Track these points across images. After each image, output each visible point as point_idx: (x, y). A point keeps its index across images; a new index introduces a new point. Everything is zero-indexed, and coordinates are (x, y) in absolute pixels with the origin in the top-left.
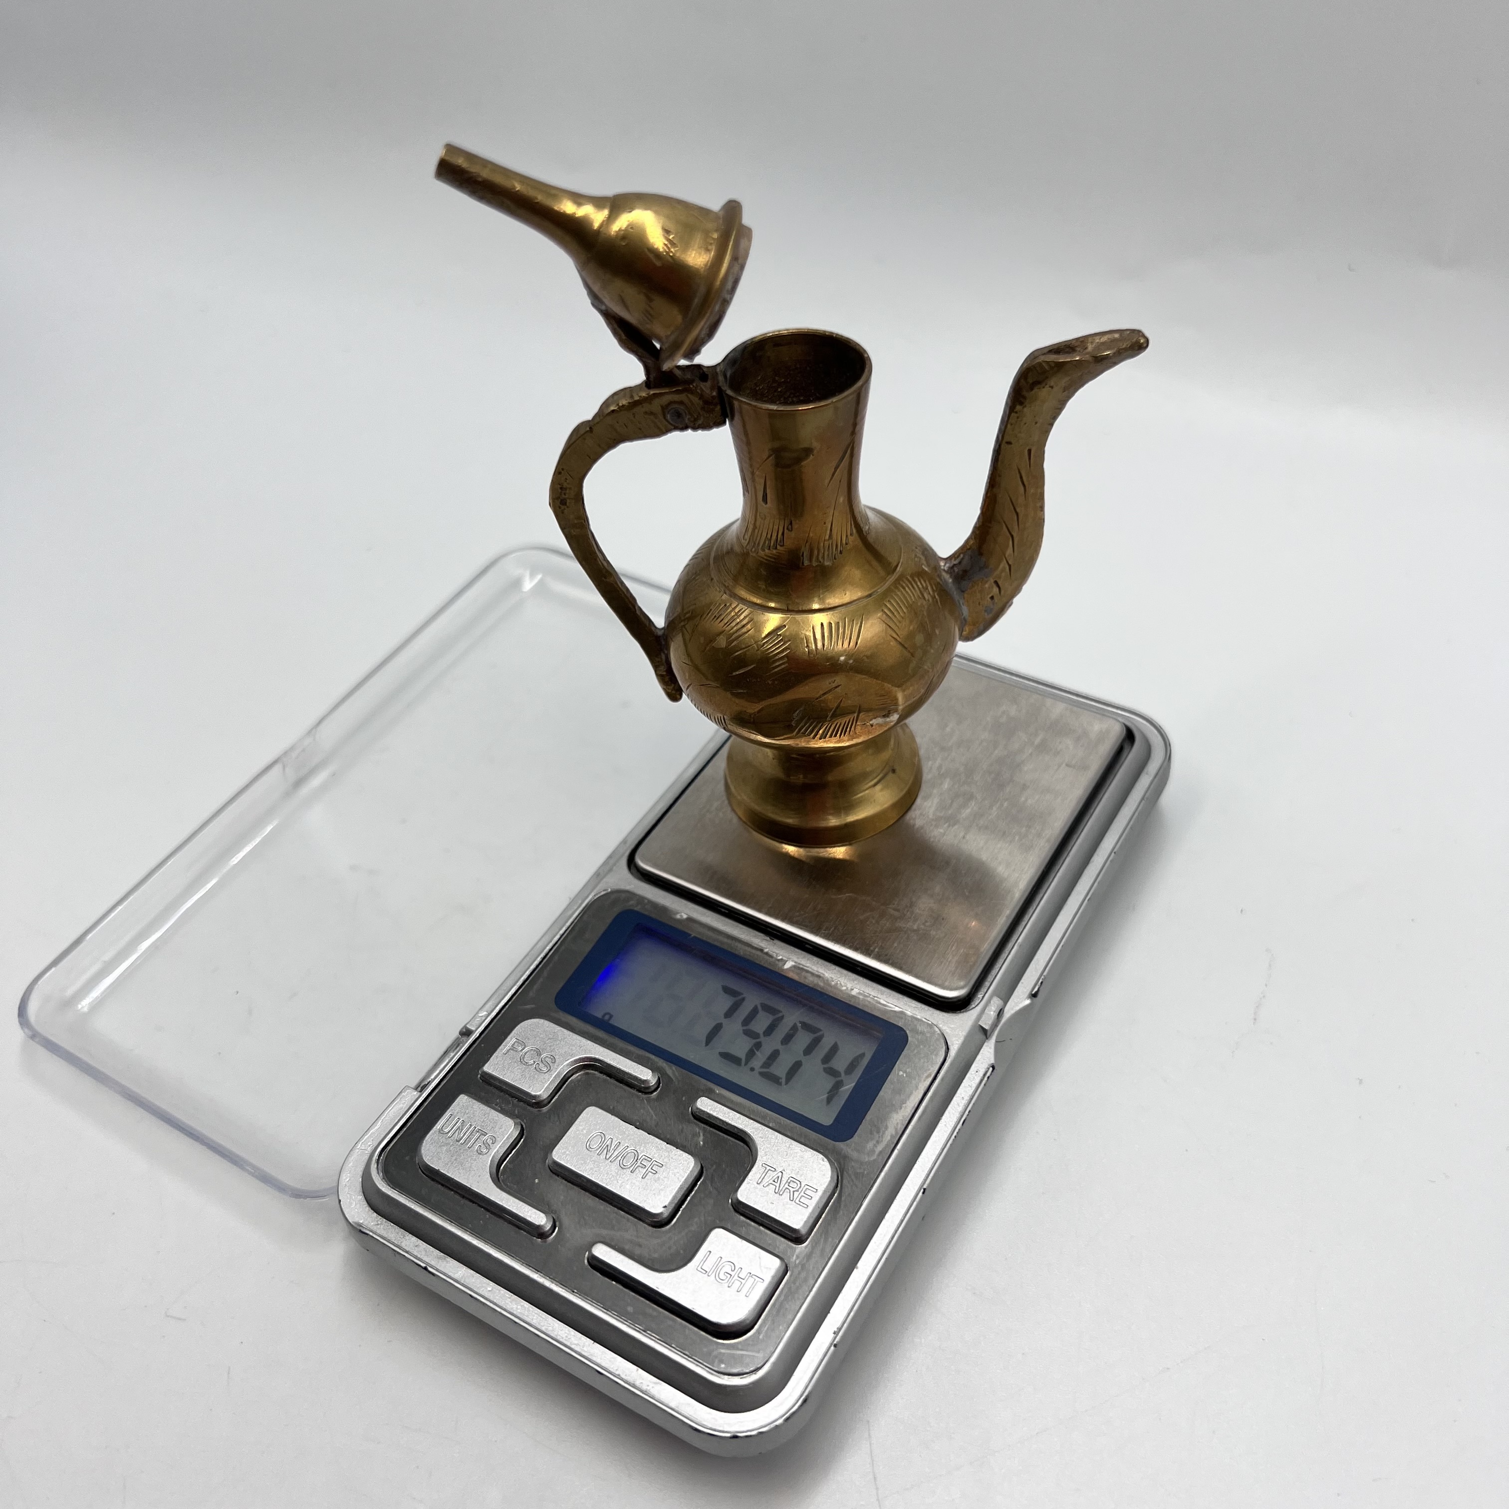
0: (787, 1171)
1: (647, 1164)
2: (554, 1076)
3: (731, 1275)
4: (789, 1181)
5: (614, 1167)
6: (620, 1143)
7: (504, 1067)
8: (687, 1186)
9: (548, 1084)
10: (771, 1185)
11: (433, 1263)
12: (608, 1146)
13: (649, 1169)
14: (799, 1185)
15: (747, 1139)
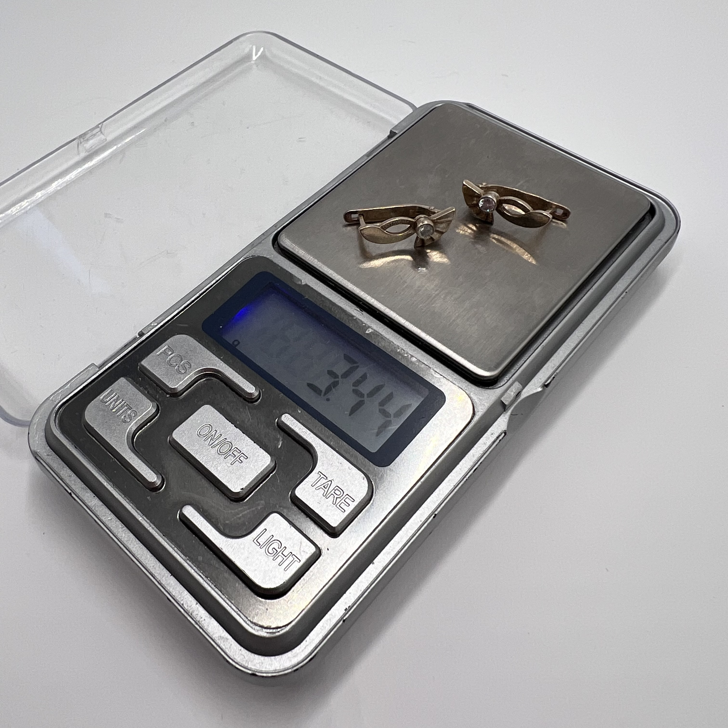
0: (336, 481)
1: (237, 454)
2: (187, 377)
3: (277, 551)
4: (335, 489)
5: (214, 451)
6: (221, 435)
7: (155, 364)
8: (261, 476)
9: (182, 382)
10: (321, 489)
12: (212, 435)
13: (238, 459)
14: (342, 494)
15: (313, 452)
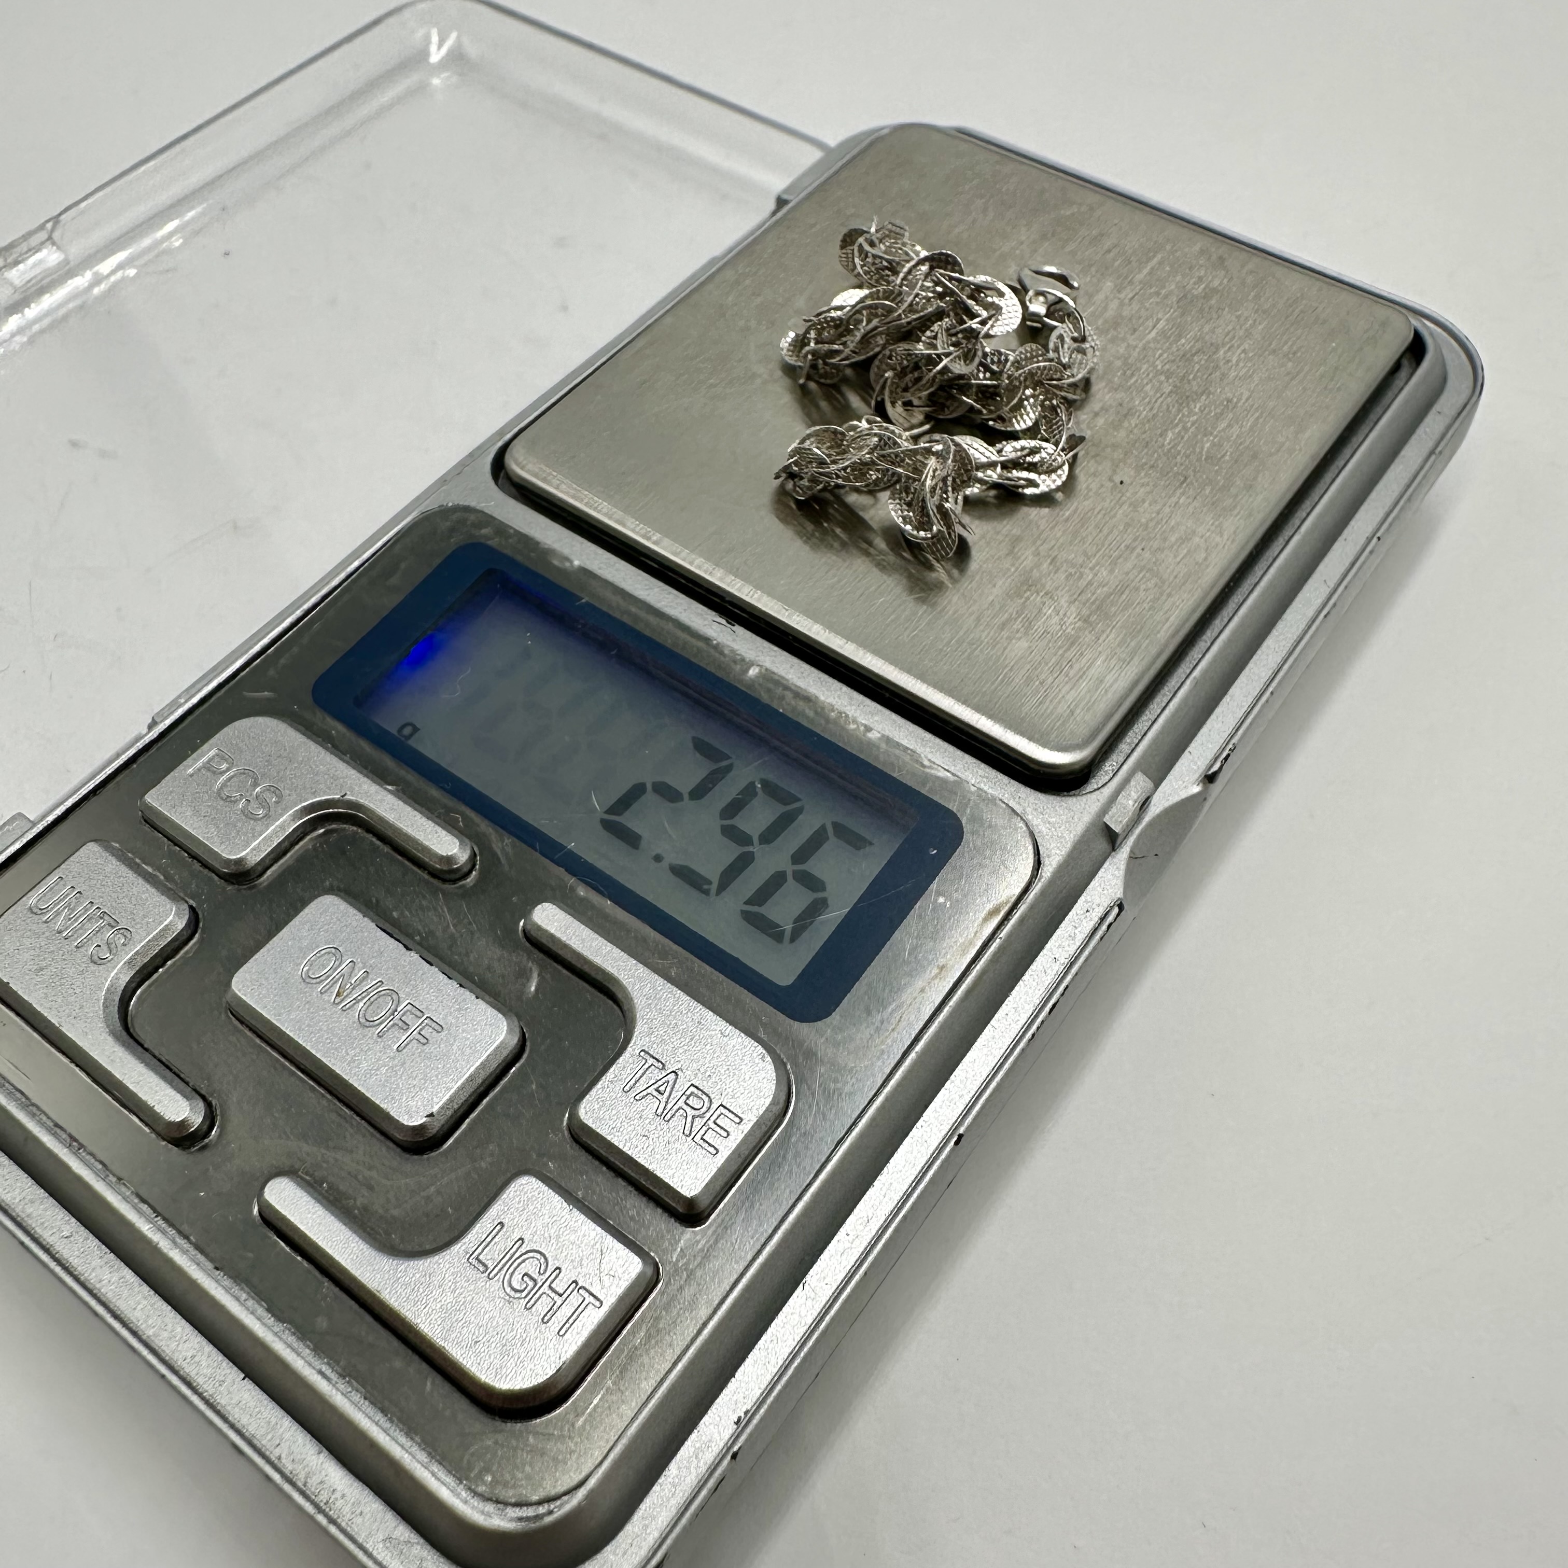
0: (689, 1072)
1: (413, 1022)
2: (272, 828)
3: (536, 1283)
4: (688, 1093)
5: (347, 1020)
6: (370, 971)
7: (183, 800)
8: (483, 1075)
9: (257, 842)
10: (652, 1097)
12: (343, 976)
13: (415, 1034)
14: (707, 1104)
15: (620, 996)
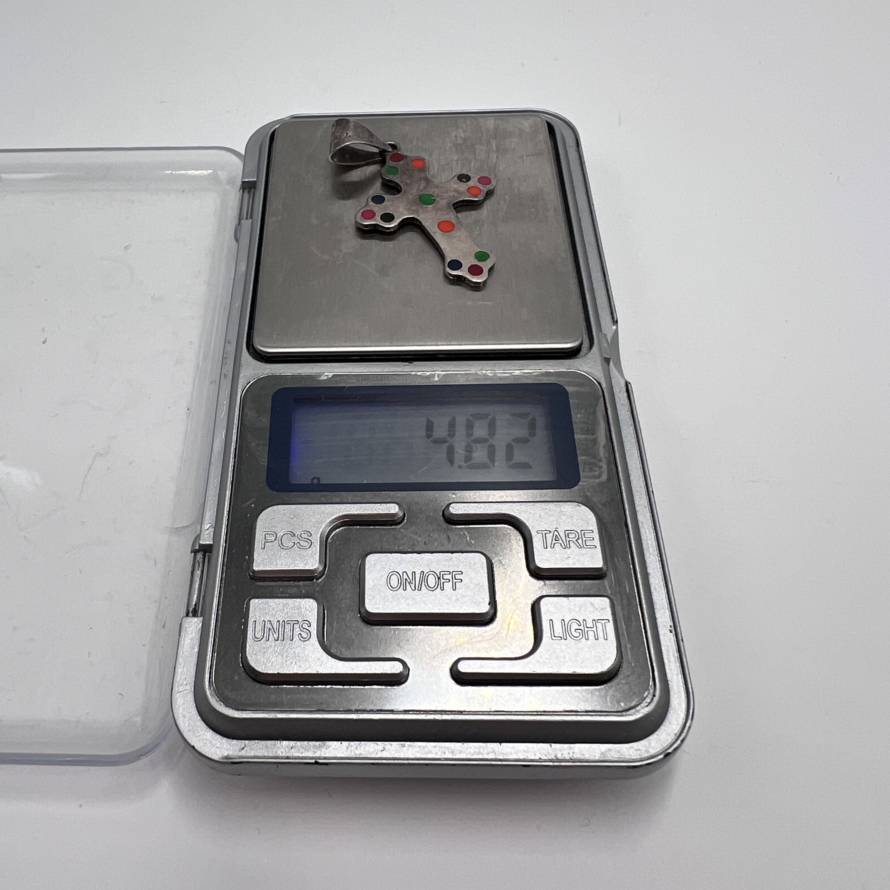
1: (449, 577)
2: (318, 546)
3: (581, 629)
4: (566, 534)
5: (425, 593)
6: (414, 572)
7: (271, 559)
9: (318, 555)
10: (556, 544)
11: (317, 755)
12: (406, 579)
13: (455, 581)
14: (577, 533)
